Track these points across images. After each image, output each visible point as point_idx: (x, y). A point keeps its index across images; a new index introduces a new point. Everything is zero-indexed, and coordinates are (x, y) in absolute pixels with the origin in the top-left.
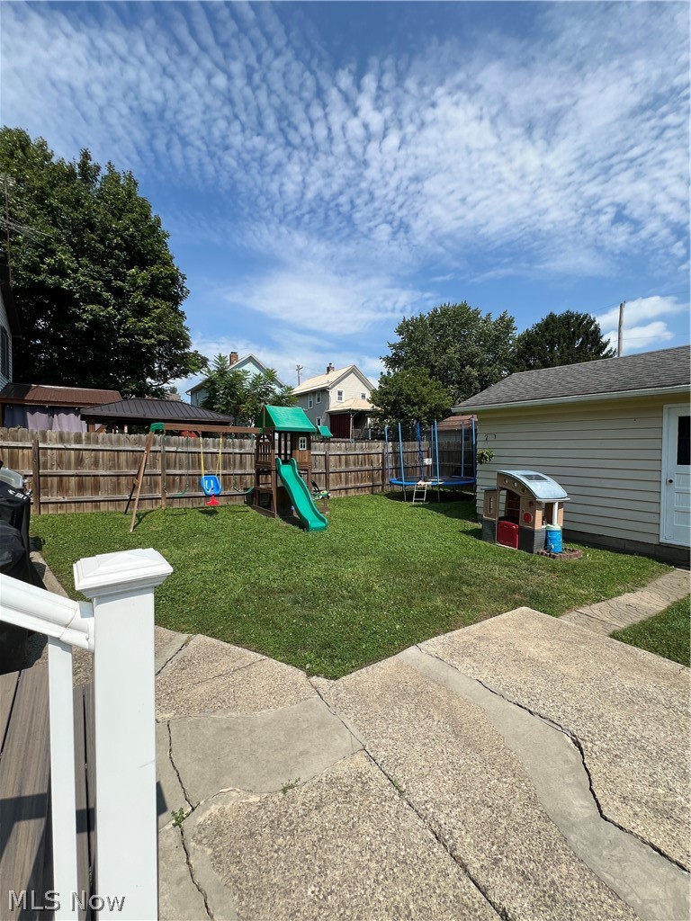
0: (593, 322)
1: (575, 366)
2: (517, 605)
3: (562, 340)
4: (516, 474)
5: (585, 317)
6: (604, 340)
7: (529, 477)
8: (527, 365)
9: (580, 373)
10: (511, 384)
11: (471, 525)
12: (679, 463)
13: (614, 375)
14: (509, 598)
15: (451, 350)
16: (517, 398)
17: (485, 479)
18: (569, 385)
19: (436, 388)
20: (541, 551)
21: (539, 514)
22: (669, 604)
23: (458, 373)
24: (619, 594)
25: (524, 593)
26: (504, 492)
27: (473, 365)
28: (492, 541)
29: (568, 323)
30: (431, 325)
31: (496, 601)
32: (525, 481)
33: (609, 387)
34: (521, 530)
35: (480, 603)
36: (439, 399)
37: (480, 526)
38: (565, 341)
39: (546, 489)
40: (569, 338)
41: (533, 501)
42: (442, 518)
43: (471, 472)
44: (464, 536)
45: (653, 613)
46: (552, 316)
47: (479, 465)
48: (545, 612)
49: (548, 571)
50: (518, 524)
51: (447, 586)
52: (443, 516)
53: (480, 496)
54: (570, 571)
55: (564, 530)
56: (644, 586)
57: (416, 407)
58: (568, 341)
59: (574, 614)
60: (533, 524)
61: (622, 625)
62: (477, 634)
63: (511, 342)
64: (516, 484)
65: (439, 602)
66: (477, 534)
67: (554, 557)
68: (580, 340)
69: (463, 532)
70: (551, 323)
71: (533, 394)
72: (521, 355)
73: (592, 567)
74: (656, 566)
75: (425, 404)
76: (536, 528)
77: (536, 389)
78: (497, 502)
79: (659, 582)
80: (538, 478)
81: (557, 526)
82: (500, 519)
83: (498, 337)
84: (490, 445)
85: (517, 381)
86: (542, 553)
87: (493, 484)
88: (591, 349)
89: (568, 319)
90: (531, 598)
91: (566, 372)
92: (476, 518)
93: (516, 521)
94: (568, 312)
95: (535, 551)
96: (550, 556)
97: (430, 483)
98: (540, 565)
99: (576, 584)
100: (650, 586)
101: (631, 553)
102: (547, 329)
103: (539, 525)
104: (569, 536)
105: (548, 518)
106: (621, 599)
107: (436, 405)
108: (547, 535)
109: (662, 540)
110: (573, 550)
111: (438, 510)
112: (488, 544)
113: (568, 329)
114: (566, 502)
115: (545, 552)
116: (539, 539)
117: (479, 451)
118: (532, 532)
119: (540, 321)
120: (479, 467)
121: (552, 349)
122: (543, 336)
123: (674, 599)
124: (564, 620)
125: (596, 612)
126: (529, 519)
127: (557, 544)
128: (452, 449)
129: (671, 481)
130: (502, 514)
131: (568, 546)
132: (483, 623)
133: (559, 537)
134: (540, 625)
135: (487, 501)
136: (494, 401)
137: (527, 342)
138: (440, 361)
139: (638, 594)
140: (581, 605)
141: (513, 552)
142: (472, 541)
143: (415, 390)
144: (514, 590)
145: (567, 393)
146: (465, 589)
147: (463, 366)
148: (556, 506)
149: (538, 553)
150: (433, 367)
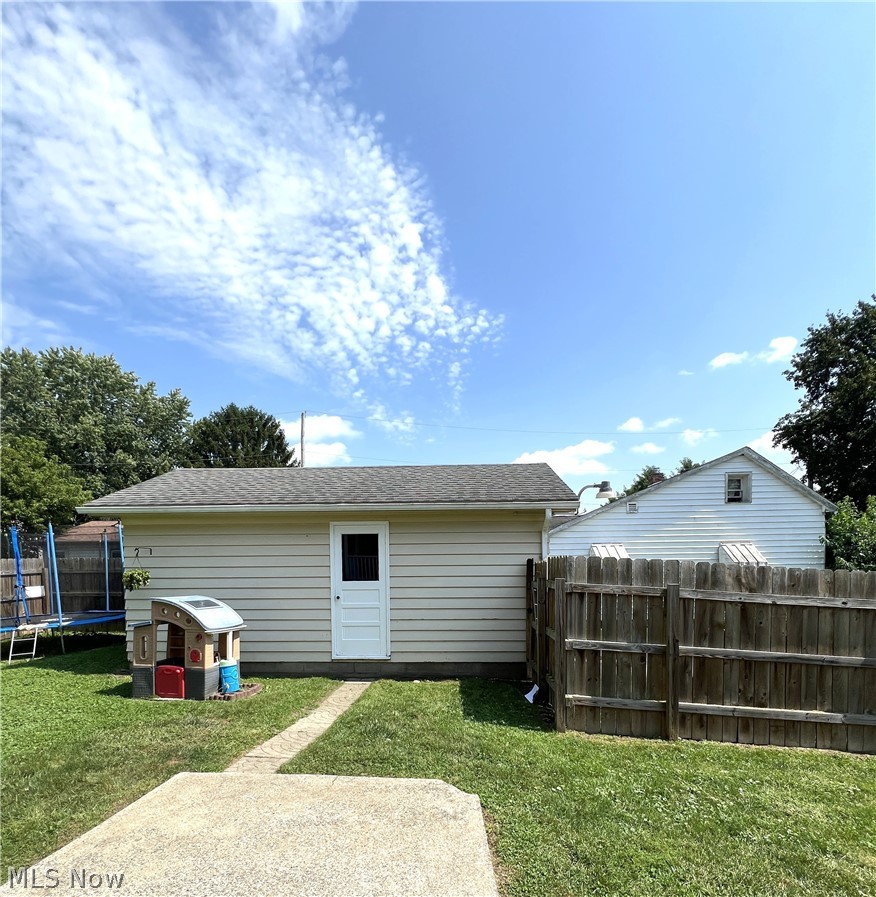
0: (277, 426)
1: (251, 470)
2: (172, 772)
3: (246, 439)
4: (178, 600)
5: (270, 419)
6: (289, 449)
7: (196, 604)
8: (205, 462)
9: (256, 479)
10: (173, 483)
11: (117, 680)
12: (344, 579)
13: (287, 486)
14: (161, 766)
15: (88, 420)
16: (178, 501)
17: (137, 611)
18: (243, 492)
19: (60, 475)
20: (214, 694)
21: (209, 649)
22: (335, 718)
23: (103, 457)
24: (293, 722)
25: (182, 755)
26: (166, 627)
27: (128, 449)
28: (148, 695)
29: (252, 420)
30: (48, 373)
31: (140, 777)
32: (190, 609)
33: (282, 498)
34: (188, 674)
35: (115, 791)
36: (68, 491)
37: (128, 678)
38: (249, 441)
39: (217, 618)
40: (254, 439)
41: (201, 635)
42: (68, 677)
43: (119, 603)
44: (104, 697)
45: (320, 732)
46: (233, 408)
47: (127, 591)
48: (207, 770)
49: (219, 718)
50: (183, 666)
51: (55, 785)
52: (69, 675)
53: (130, 637)
54: (247, 711)
55: (242, 664)
56: (317, 706)
57: (21, 502)
58: (252, 441)
59: (243, 760)
60: (203, 663)
61: (290, 755)
62: (100, 838)
63: (184, 430)
64: (178, 614)
65: (37, 814)
66: (125, 691)
67: (229, 698)
68: (266, 443)
69: (102, 692)
70: (230, 416)
71: (200, 497)
72: (196, 448)
73: (269, 700)
74: (327, 683)
75: (39, 498)
76: (206, 667)
77: (204, 492)
78: (154, 641)
79: (330, 700)
80: (208, 604)
81: (233, 659)
82: (159, 663)
83: (166, 420)
84: (144, 562)
85: (181, 478)
86: (215, 698)
87: (147, 617)
88: (277, 456)
89: (251, 416)
90: (192, 757)
91: (240, 476)
92: (126, 668)
93: (181, 663)
94: (251, 407)
95: (207, 696)
96: (224, 699)
97: (44, 625)
98: (210, 712)
99: (249, 724)
100: (322, 706)
101: (308, 675)
102: (228, 422)
103: (210, 663)
104: (248, 670)
105: (221, 653)
106: (294, 728)
107: (61, 501)
108: (220, 673)
109: (334, 657)
110: (252, 686)
111: (59, 667)
112: (141, 702)
113: (252, 427)
114: (242, 630)
115: (219, 695)
116: (210, 680)
117: (127, 573)
118: (201, 674)
119: (219, 411)
120: (128, 594)
121: (235, 449)
122: (224, 430)
123: (340, 713)
124: (230, 772)
125: (266, 750)
126: (197, 657)
127: (234, 682)
128: (87, 569)
129: (338, 598)
130: (162, 657)
131: (247, 682)
132: (114, 818)
133: (235, 673)
134: (198, 790)
135: (140, 641)
136: (147, 502)
137: (204, 433)
138: (69, 433)
139: (311, 717)
140: (251, 747)
141: (176, 705)
142: (116, 701)
143: (16, 471)
144: (167, 755)
145: (239, 500)
146: (91, 777)
147: (111, 449)
148: (230, 637)
149: (210, 698)
150: (54, 441)
